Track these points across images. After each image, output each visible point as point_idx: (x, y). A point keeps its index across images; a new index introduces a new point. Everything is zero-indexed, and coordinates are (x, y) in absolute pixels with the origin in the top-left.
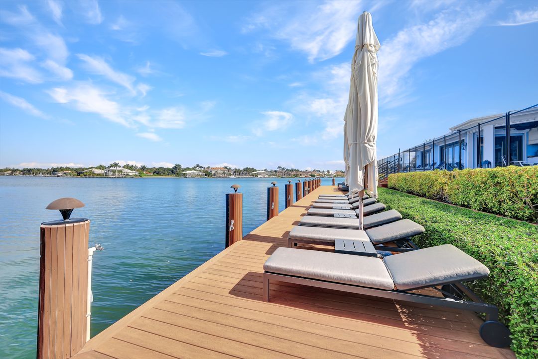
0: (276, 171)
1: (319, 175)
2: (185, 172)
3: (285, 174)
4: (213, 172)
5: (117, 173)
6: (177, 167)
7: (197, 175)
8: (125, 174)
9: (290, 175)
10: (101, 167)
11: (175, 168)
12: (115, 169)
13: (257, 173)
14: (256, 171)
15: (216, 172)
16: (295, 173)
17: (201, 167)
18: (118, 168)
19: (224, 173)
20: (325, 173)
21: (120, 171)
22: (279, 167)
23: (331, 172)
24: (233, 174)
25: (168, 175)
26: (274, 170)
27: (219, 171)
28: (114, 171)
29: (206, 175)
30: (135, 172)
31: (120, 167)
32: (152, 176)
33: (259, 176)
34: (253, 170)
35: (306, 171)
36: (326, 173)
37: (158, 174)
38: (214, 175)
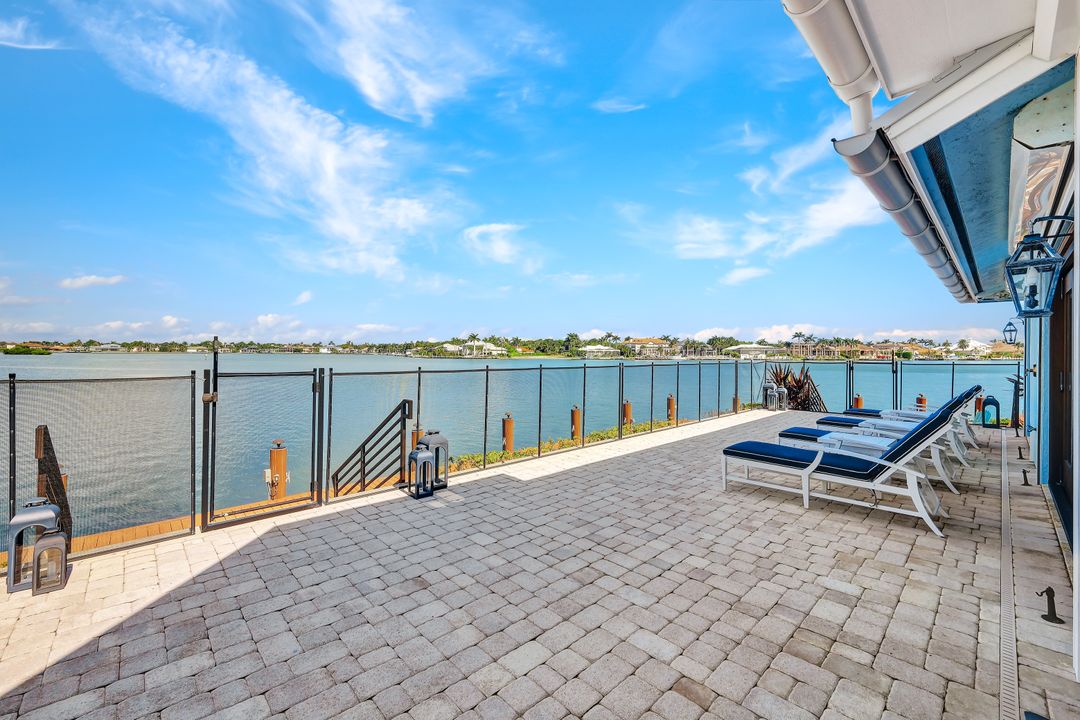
0: (788, 345)
1: (928, 353)
2: (583, 349)
3: (814, 352)
4: (638, 347)
5: (475, 352)
6: (572, 338)
7: (606, 354)
8: (487, 352)
9: (829, 353)
10: (455, 342)
11: (568, 340)
12: (472, 343)
13: (739, 351)
14: (737, 343)
15: (643, 347)
16: (844, 348)
17: (616, 338)
18: (477, 343)
19: (660, 349)
20: (951, 349)
21: (480, 348)
22: (798, 335)
23: (972, 344)
24: (681, 352)
25: (560, 353)
26: (784, 341)
27: (650, 345)
28: (471, 348)
29: (622, 354)
30: (500, 348)
31: (478, 340)
32: (533, 355)
33: (743, 357)
34: (731, 342)
35: (886, 341)
36: (954, 347)
37: (543, 351)
38: (640, 354)
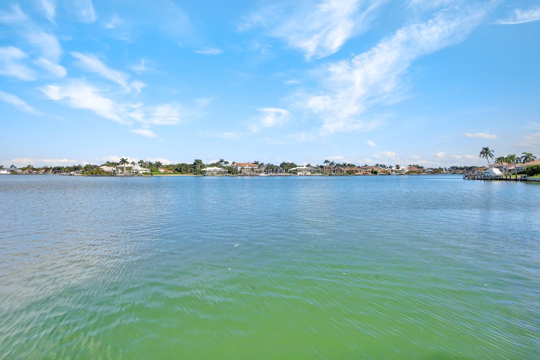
0: (322, 167)
1: (384, 171)
2: (205, 169)
3: (334, 171)
4: (239, 168)
5: (125, 172)
6: (198, 162)
7: (219, 173)
8: (135, 171)
9: (341, 171)
10: (109, 164)
11: (195, 164)
12: (123, 165)
13: (296, 170)
14: (296, 166)
15: (243, 168)
16: (348, 169)
17: (226, 163)
18: (126, 165)
19: (252, 169)
20: (393, 169)
21: (129, 169)
22: (326, 162)
24: (265, 171)
25: (191, 172)
26: (319, 165)
27: (247, 167)
28: (122, 169)
29: (229, 172)
30: (145, 169)
31: (128, 163)
33: (298, 174)
34: (293, 165)
35: (366, 166)
36: (394, 168)
37: (179, 171)
38: (240, 172)
